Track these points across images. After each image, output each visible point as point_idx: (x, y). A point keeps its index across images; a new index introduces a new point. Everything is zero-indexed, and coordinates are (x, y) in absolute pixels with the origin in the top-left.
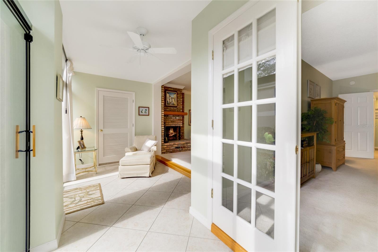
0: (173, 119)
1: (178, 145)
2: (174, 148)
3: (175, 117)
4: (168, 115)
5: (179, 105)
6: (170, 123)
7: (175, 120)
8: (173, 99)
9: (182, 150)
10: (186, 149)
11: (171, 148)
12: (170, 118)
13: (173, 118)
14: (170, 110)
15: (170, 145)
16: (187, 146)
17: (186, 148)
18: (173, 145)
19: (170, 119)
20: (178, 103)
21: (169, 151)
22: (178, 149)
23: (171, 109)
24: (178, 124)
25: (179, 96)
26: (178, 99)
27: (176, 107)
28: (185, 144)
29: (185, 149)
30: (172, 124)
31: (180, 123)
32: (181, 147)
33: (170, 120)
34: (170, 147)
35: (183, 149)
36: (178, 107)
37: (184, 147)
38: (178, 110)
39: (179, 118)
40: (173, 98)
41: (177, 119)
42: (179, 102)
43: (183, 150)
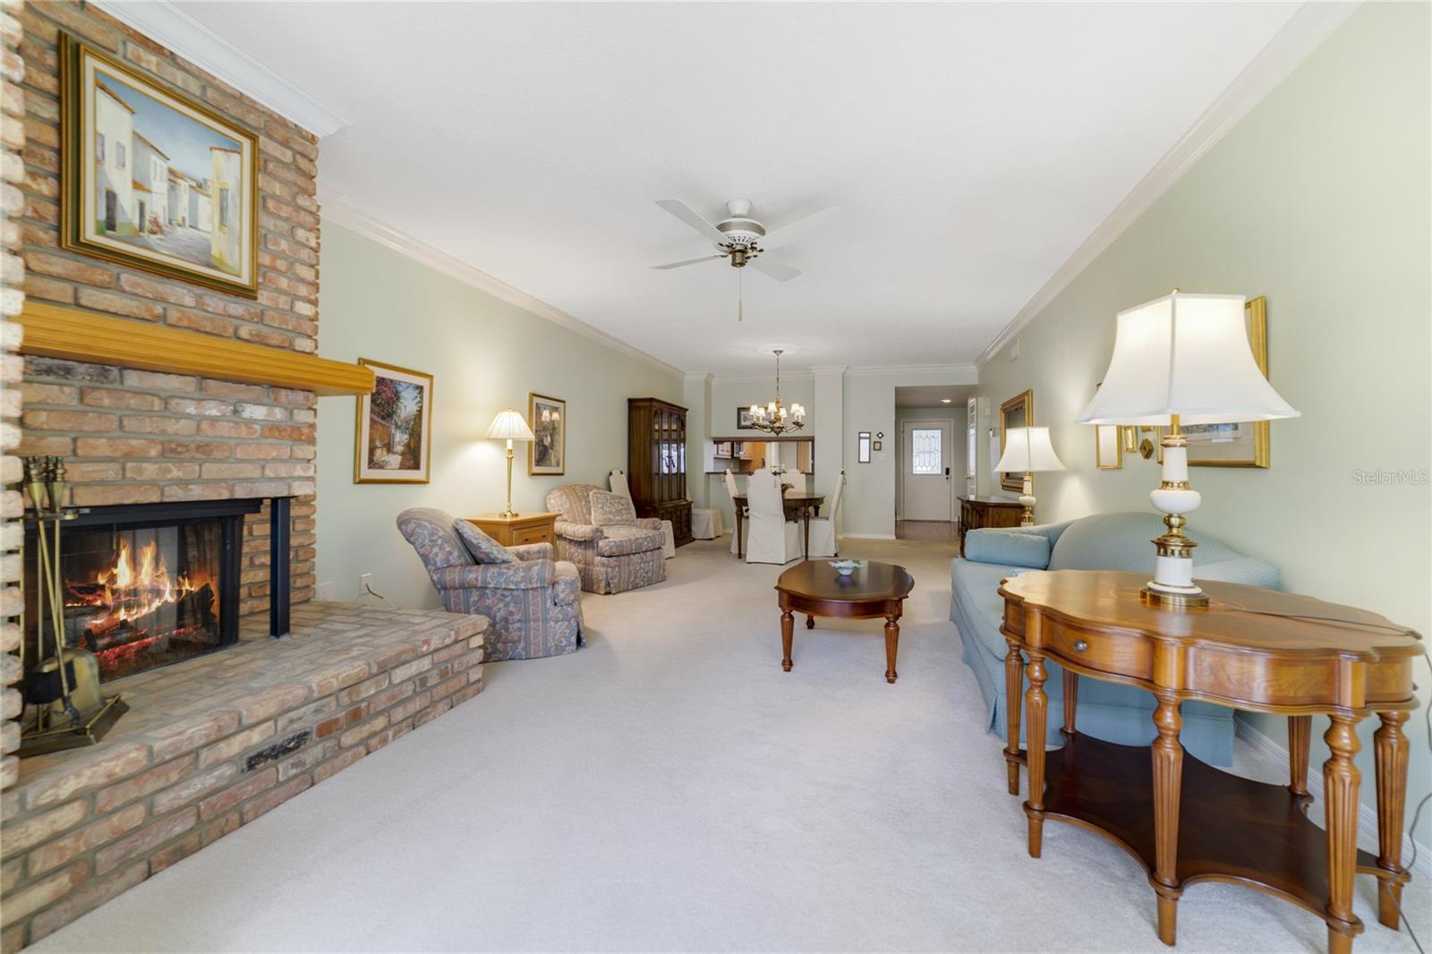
0: (199, 419)
1: (282, 722)
2: (227, 771)
3: (220, 399)
4: (124, 366)
5: (284, 283)
6: (150, 470)
7: (224, 429)
8: (202, 200)
9: (335, 756)
10: (380, 723)
11: (164, 802)
12: (157, 405)
13: (191, 409)
14: (159, 310)
15: (156, 765)
16: (383, 697)
17: (378, 714)
18: (210, 744)
19: (150, 412)
20: (265, 259)
21: (125, 863)
22: (285, 768)
23: (162, 300)
24: (264, 478)
25: (278, 189)
26: (267, 222)
27: (247, 293)
28: (371, 676)
29: (366, 730)
30: (176, 473)
31: (283, 471)
32: (326, 730)
33: (148, 426)
34: (149, 788)
35: (348, 739)
36: (264, 297)
37: (356, 717)
38: (265, 330)
39: (279, 414)
40: (200, 187)
41: (250, 422)
42: (275, 256)
43: (340, 748)
